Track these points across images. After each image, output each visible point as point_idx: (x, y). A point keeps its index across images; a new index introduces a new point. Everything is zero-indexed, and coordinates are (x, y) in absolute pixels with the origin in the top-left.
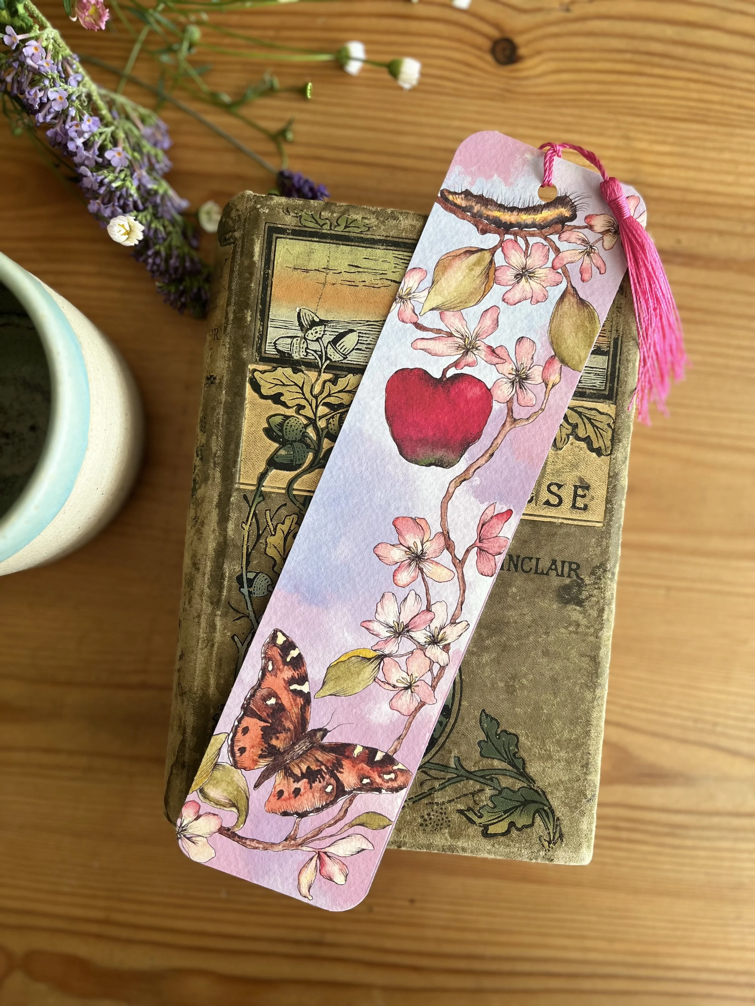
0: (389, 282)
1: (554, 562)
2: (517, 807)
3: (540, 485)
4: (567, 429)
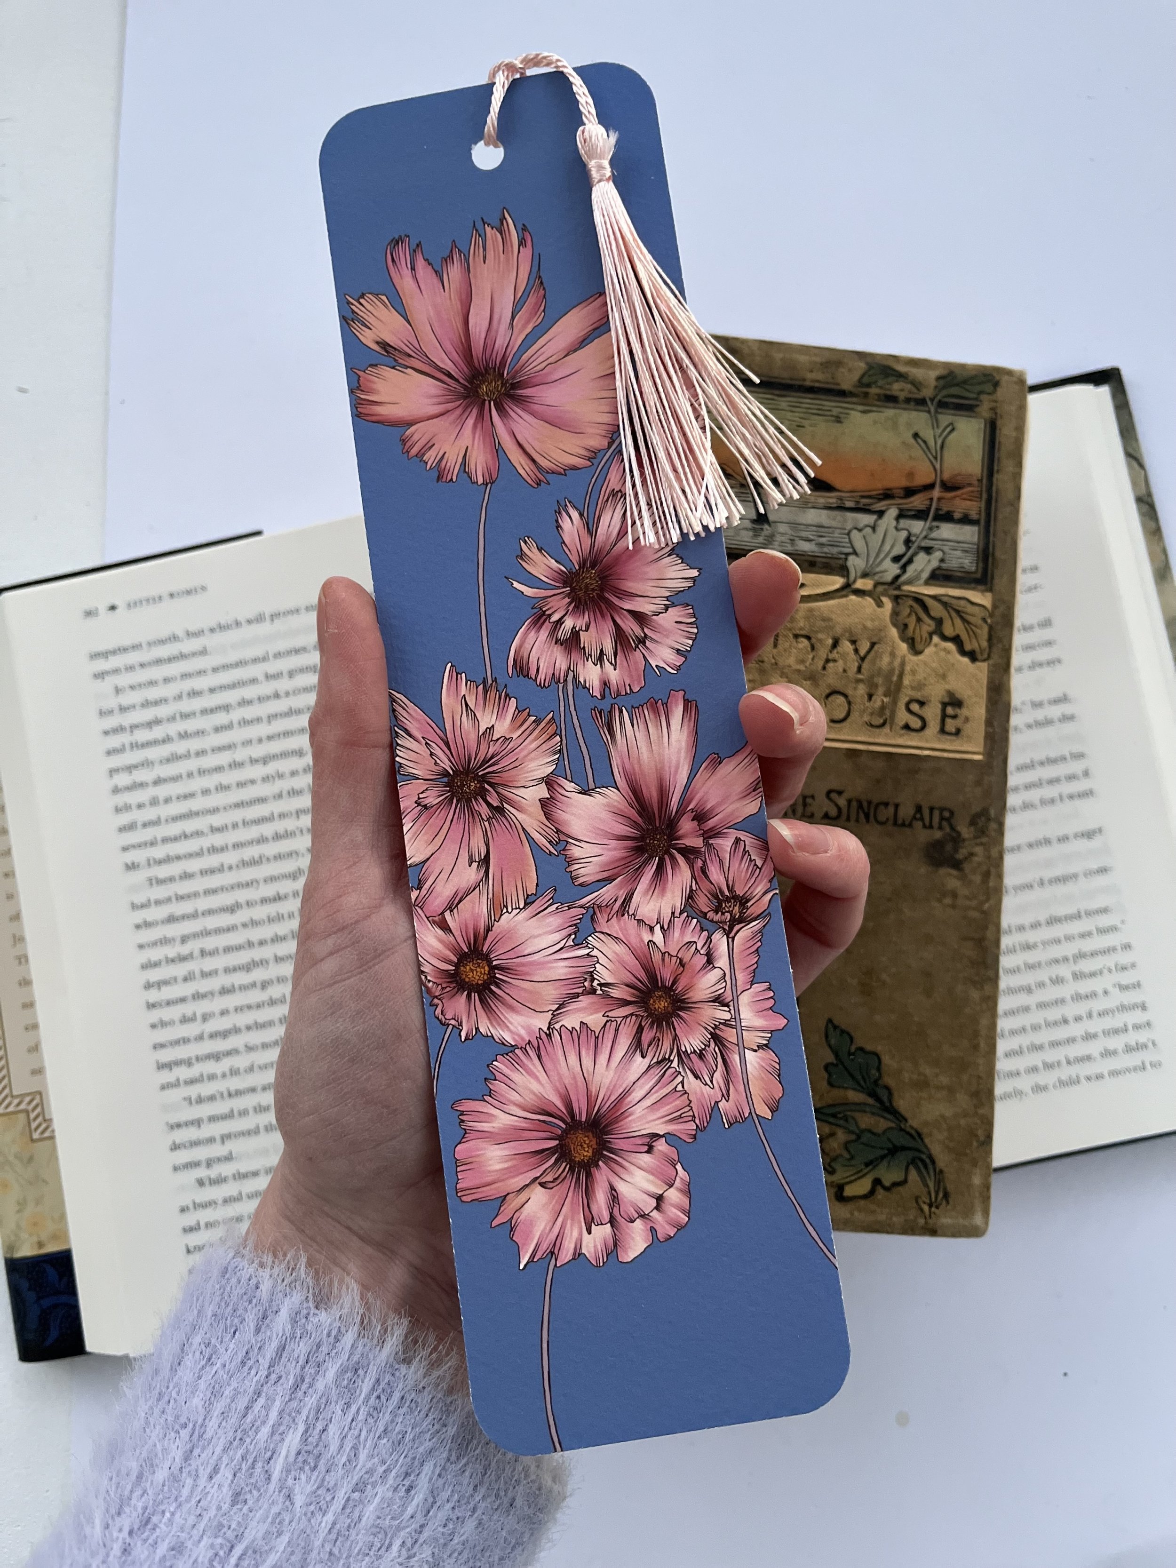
2: (883, 1158)
3: (895, 702)
4: (929, 625)
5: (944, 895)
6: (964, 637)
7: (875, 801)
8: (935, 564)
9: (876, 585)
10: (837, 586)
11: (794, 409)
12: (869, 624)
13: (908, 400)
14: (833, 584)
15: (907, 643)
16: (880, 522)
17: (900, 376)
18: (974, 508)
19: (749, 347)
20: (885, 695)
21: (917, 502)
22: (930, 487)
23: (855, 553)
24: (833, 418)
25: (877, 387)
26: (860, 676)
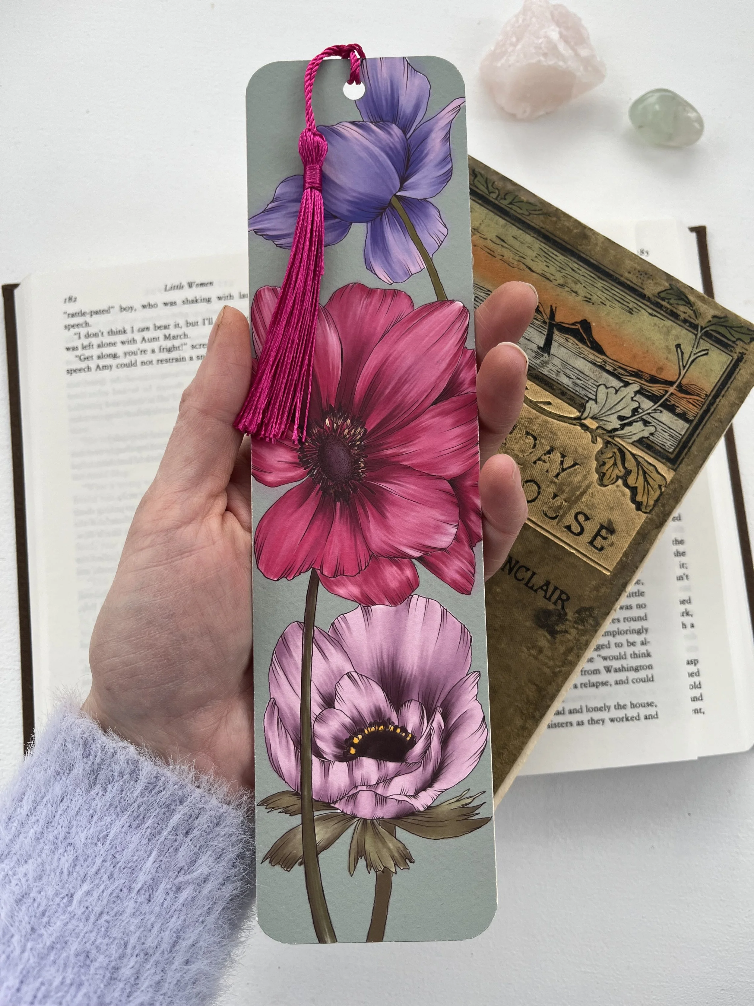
0: (525, 267)
1: (548, 584)
3: (570, 508)
4: (619, 470)
5: (534, 647)
6: (640, 490)
7: (521, 563)
8: (646, 434)
9: (597, 428)
10: (572, 416)
11: (604, 290)
12: (580, 450)
13: (685, 321)
14: (570, 413)
15: (599, 475)
16: (622, 389)
17: (689, 303)
18: (693, 411)
19: (597, 239)
20: (566, 501)
21: (656, 389)
22: (671, 383)
23: (596, 401)
24: (628, 309)
25: (668, 303)
26: (556, 480)
